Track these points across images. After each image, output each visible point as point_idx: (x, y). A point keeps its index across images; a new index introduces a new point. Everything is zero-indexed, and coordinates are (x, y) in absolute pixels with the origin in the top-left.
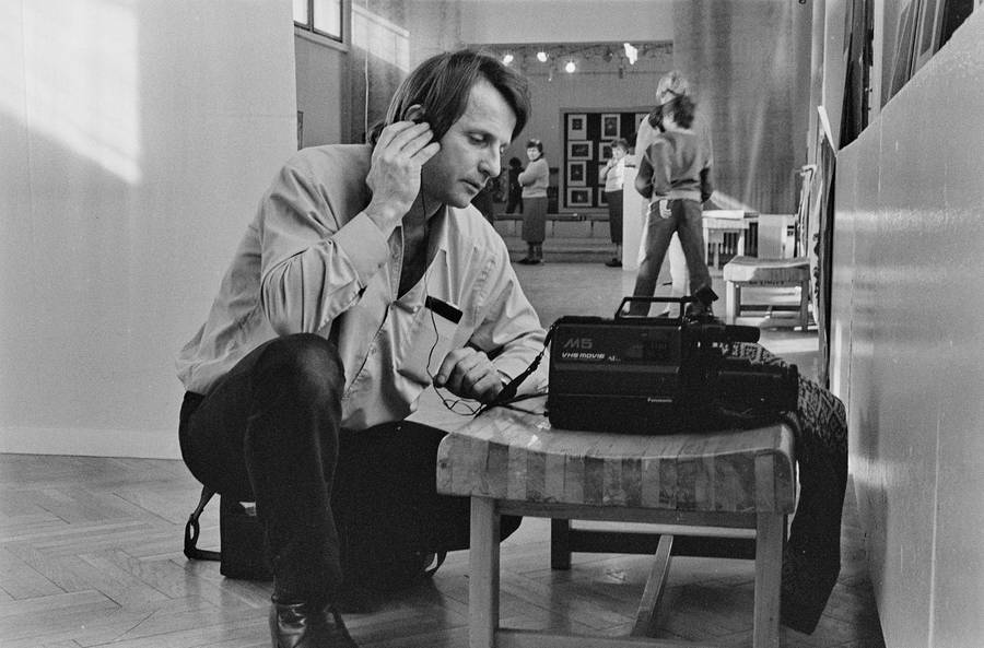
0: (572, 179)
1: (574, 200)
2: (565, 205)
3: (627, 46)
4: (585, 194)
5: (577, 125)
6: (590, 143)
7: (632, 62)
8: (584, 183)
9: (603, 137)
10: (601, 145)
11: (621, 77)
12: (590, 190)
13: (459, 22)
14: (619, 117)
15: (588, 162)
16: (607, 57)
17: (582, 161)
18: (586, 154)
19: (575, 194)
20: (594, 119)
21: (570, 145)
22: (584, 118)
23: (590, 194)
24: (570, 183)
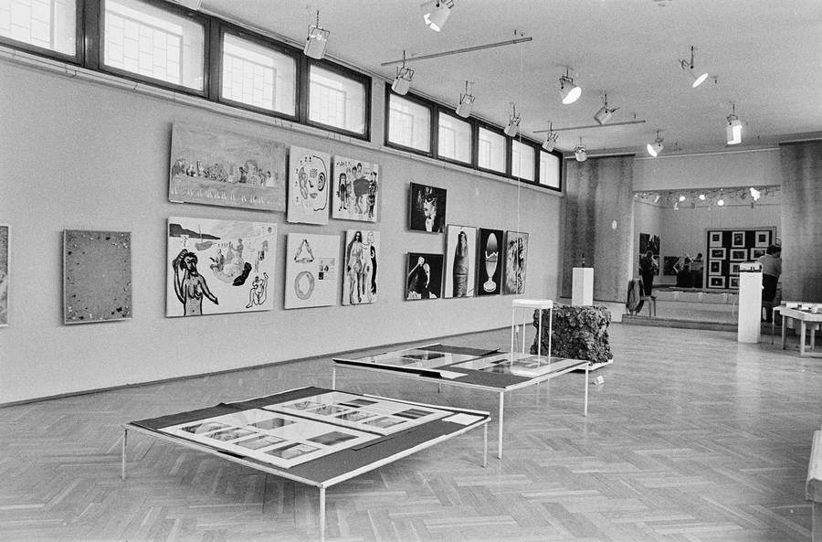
0: (712, 271)
1: (713, 284)
2: (707, 287)
3: (752, 189)
4: (720, 280)
5: (716, 238)
6: (725, 249)
7: (755, 199)
8: (720, 273)
9: (733, 246)
10: (732, 251)
11: (752, 207)
12: (724, 278)
13: (632, 177)
14: (744, 233)
15: (723, 261)
16: (743, 197)
17: (719, 260)
18: (722, 256)
19: (713, 280)
20: (727, 235)
21: (711, 250)
22: (721, 234)
23: (724, 281)
24: (710, 273)
